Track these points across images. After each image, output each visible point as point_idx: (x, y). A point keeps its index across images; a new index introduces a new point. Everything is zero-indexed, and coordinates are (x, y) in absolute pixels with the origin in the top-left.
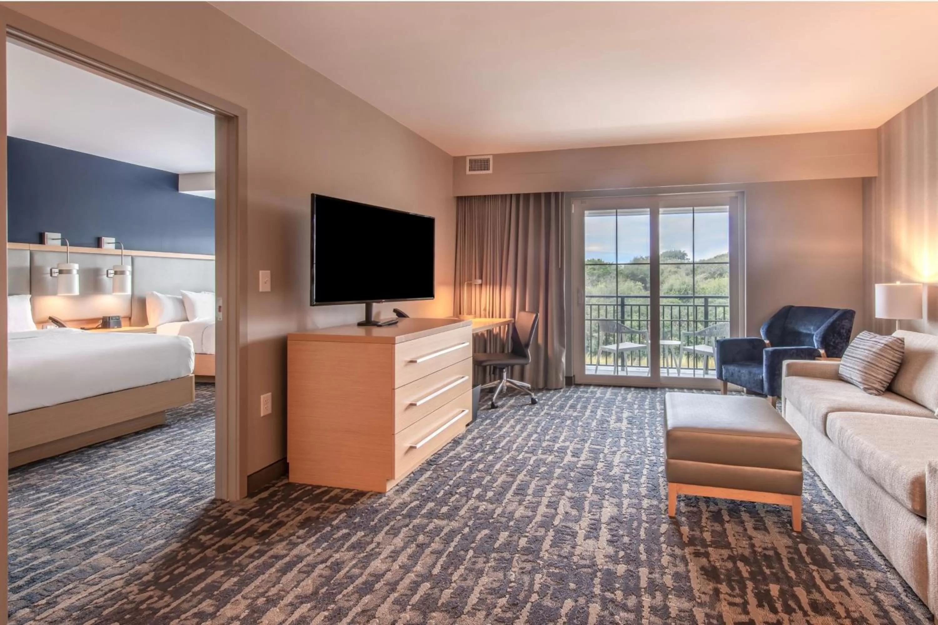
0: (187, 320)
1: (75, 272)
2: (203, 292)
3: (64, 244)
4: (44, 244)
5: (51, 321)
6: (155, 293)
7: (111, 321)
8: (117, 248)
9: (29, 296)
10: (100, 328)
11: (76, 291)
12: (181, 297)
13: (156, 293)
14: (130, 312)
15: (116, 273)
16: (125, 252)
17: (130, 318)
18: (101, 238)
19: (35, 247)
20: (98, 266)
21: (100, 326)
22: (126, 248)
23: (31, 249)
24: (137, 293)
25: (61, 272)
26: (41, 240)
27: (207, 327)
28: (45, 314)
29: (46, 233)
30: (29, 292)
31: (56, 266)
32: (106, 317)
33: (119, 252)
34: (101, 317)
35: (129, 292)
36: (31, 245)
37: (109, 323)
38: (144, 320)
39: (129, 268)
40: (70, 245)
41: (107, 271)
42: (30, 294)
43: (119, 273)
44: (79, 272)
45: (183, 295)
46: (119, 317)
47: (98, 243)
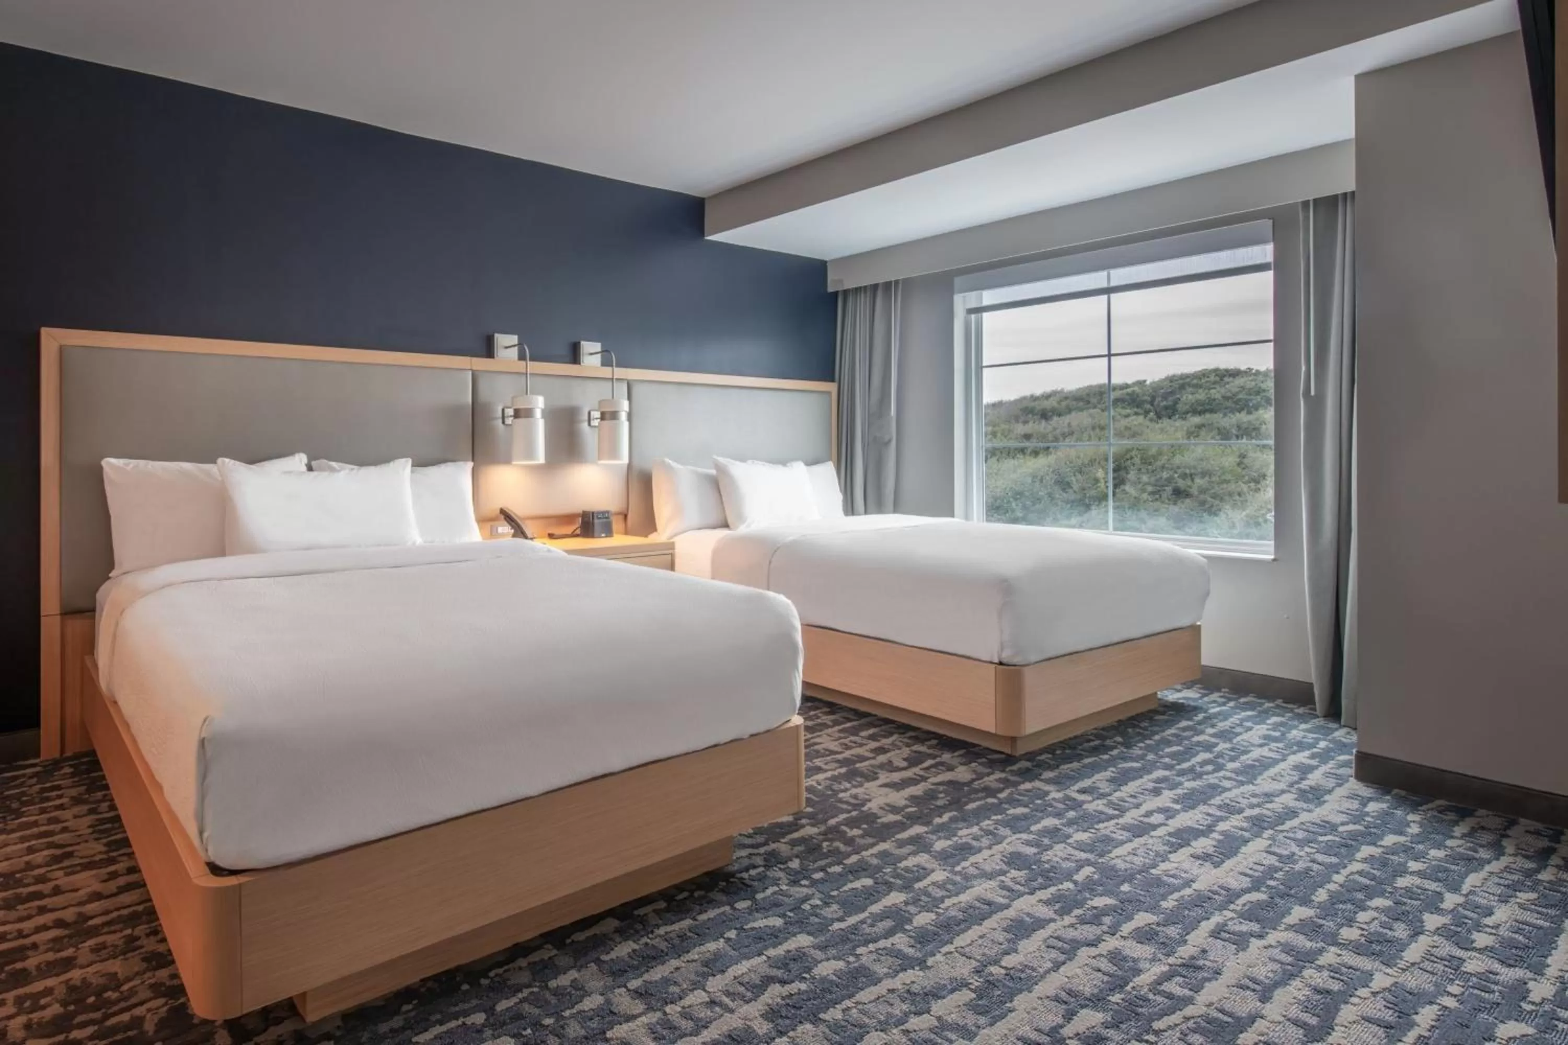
0: (726, 525)
1: (538, 413)
2: (750, 462)
3: (522, 357)
4: (493, 357)
5: (502, 517)
6: (667, 460)
7: (596, 521)
8: (604, 364)
9: (470, 464)
10: (577, 536)
11: (541, 459)
12: (713, 472)
13: (670, 462)
14: (624, 506)
15: (603, 418)
16: (620, 372)
17: (626, 516)
18: (579, 343)
19: (480, 363)
20: (575, 403)
21: (578, 532)
22: (619, 365)
23: (474, 368)
24: (638, 463)
25: (517, 414)
26: (489, 352)
27: (778, 548)
28: (495, 502)
29: (496, 335)
30: (471, 457)
31: (509, 404)
32: (589, 512)
33: (607, 372)
34: (580, 511)
35: (625, 460)
36: (474, 359)
37: (593, 524)
38: (649, 524)
39: (625, 405)
40: (531, 360)
41: (589, 413)
42: (473, 460)
43: (609, 416)
44: (545, 414)
45: (718, 467)
46: (608, 512)
47: (574, 356)
